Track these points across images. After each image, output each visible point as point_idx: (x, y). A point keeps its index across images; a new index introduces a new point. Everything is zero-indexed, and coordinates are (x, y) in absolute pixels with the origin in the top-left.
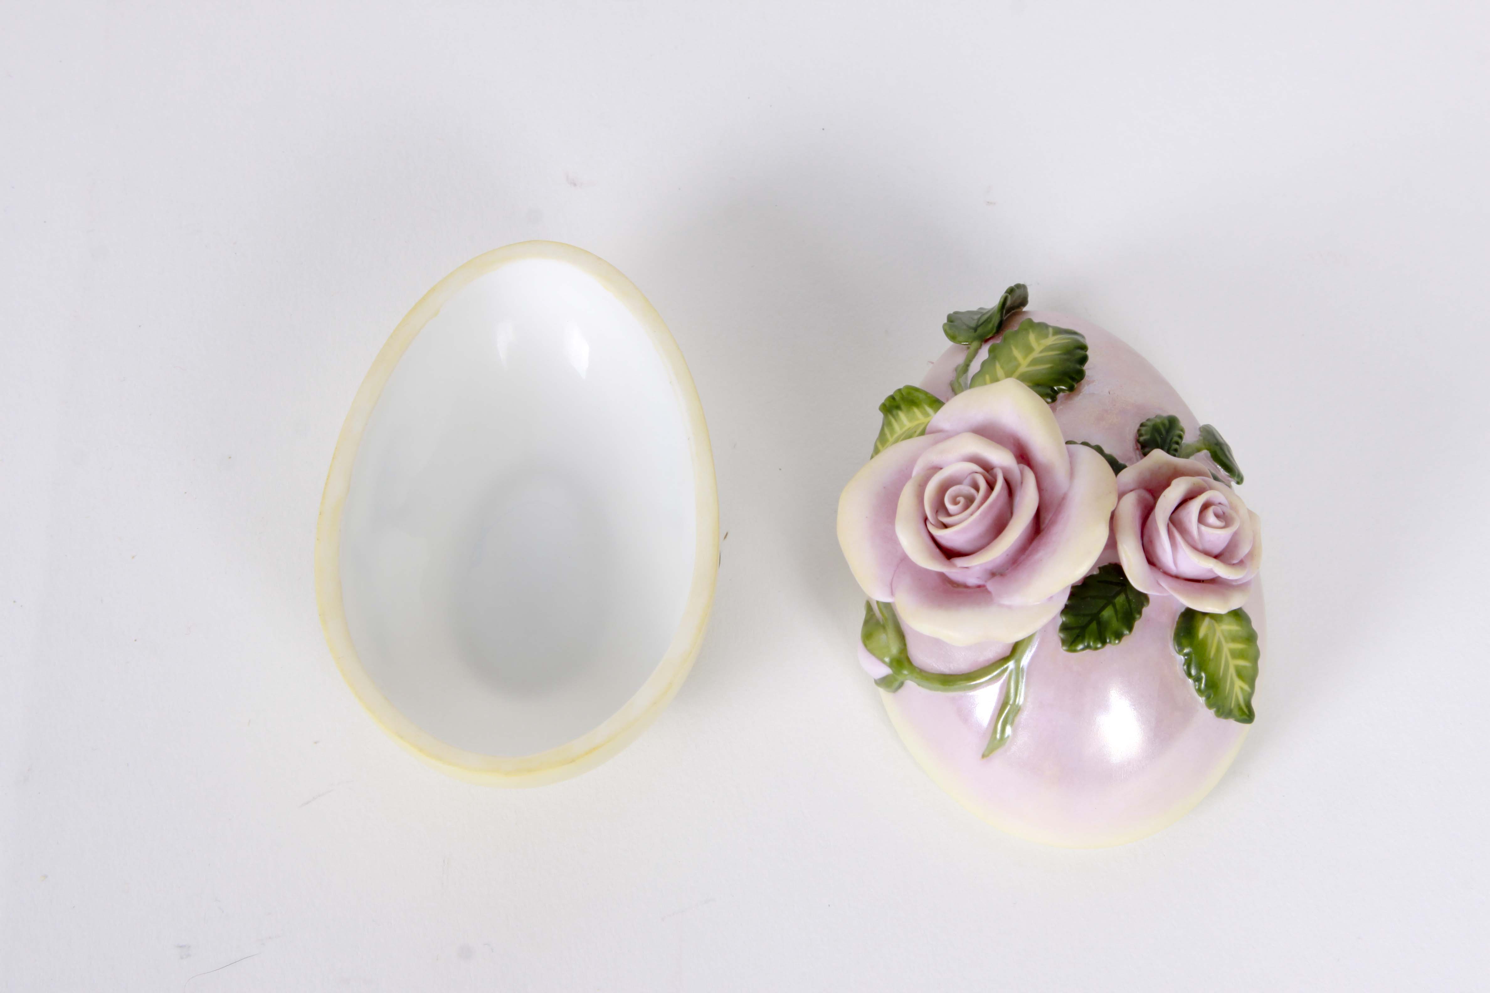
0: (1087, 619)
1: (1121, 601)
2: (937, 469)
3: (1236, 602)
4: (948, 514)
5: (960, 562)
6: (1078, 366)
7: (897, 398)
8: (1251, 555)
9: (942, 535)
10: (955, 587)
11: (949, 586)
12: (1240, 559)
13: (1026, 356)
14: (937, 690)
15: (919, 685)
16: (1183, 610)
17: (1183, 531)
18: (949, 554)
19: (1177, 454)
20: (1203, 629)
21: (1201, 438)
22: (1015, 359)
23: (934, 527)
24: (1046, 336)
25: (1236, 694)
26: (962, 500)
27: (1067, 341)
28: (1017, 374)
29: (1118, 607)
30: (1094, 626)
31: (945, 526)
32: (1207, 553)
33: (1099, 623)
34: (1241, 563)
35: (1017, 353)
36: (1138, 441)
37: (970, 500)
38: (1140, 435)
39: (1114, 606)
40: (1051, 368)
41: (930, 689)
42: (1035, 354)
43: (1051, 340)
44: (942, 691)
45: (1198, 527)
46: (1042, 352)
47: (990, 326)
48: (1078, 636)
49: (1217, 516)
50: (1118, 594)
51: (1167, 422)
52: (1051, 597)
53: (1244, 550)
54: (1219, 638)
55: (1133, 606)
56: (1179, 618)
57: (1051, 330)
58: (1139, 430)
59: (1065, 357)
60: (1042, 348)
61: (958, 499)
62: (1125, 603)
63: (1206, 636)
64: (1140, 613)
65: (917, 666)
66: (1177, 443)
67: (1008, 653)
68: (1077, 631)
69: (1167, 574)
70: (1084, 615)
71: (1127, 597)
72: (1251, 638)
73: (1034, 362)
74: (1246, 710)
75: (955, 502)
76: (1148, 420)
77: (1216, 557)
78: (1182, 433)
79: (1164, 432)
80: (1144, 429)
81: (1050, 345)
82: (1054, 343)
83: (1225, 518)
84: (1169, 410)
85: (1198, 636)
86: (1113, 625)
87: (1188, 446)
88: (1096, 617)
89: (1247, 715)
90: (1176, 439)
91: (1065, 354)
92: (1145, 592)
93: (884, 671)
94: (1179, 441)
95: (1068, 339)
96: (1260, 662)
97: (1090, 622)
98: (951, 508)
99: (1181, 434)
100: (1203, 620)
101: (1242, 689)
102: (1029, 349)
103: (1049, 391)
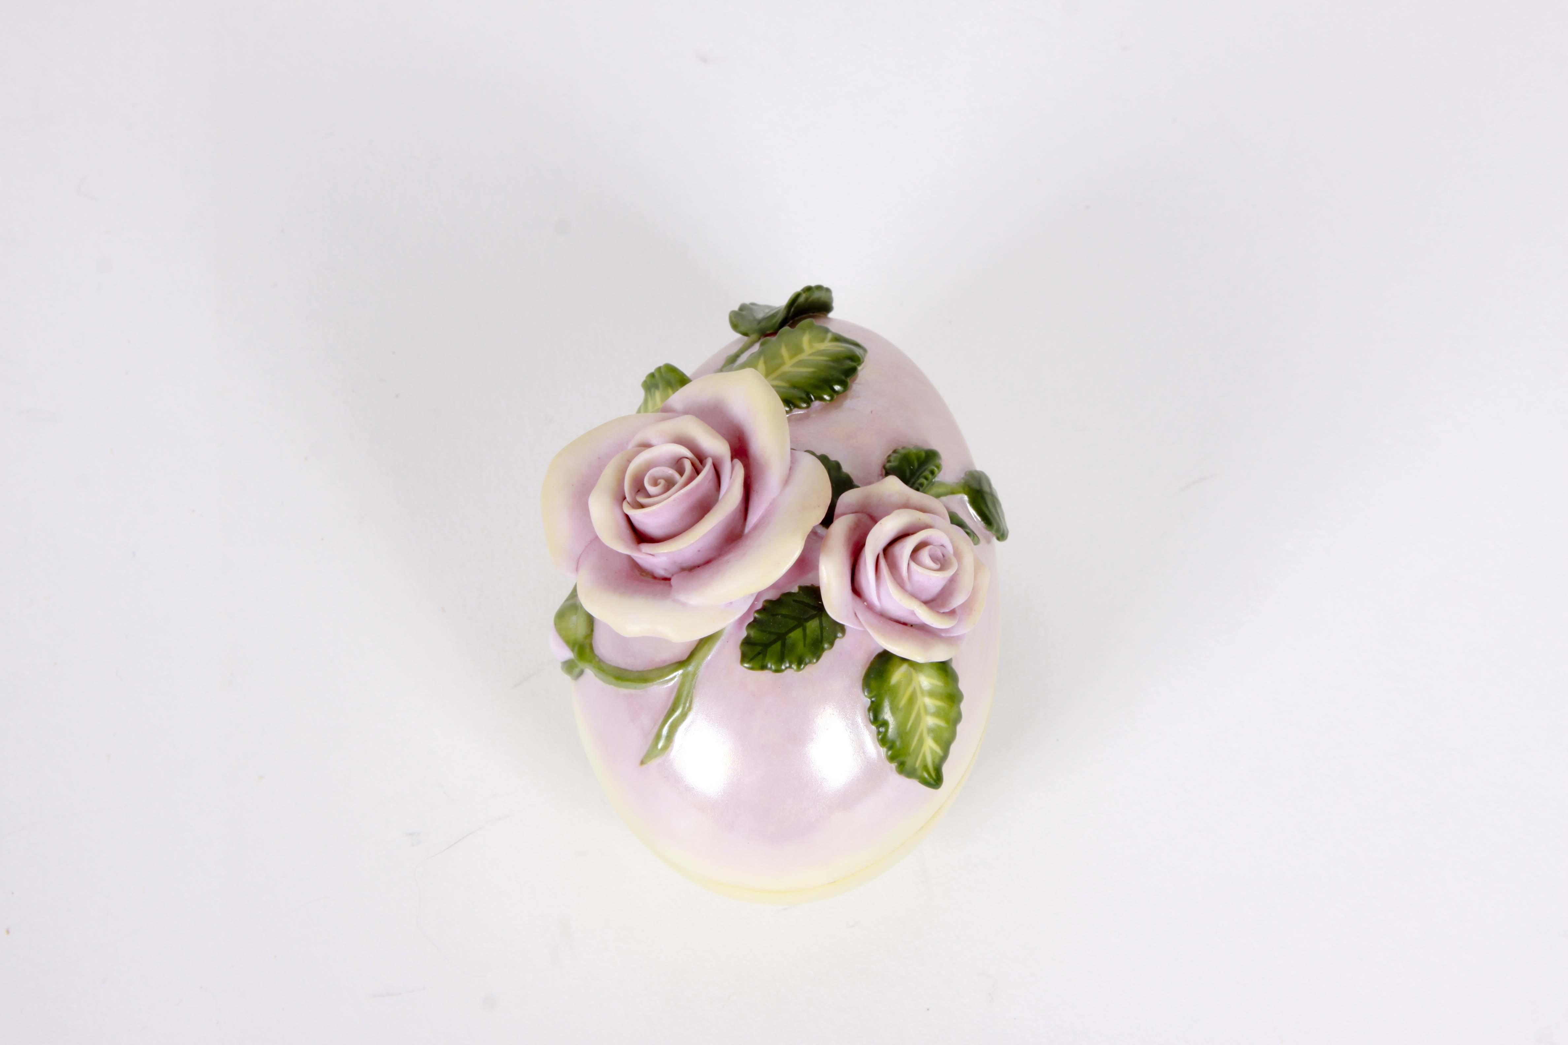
0: (773, 637)
1: (813, 626)
2: (647, 446)
3: (939, 654)
4: (649, 496)
5: (646, 548)
6: (843, 377)
7: (657, 375)
8: (967, 606)
9: (637, 516)
10: (643, 575)
11: (637, 573)
12: (951, 609)
13: (792, 356)
14: (610, 683)
15: (596, 676)
16: (880, 651)
17: (893, 567)
18: (641, 537)
19: (921, 489)
20: (897, 675)
21: (963, 481)
22: (782, 356)
23: (629, 505)
24: (823, 340)
25: (924, 755)
26: (662, 482)
27: (843, 349)
28: (778, 372)
29: (808, 631)
30: (777, 646)
31: (642, 506)
32: (914, 596)
33: (784, 645)
34: (952, 613)
35: (784, 352)
36: (884, 467)
37: (670, 484)
38: (889, 461)
39: (804, 630)
40: (814, 372)
41: (605, 681)
42: (803, 356)
43: (828, 346)
44: (616, 685)
45: (908, 564)
46: (811, 355)
47: (774, 321)
48: (759, 653)
49: (934, 558)
50: (812, 617)
51: (923, 455)
52: (731, 603)
53: (957, 601)
54: (915, 689)
55: (825, 634)
56: (875, 658)
57: (829, 336)
58: (889, 456)
59: (832, 364)
60: (813, 351)
61: (659, 481)
62: (817, 629)
63: (899, 683)
64: (832, 644)
65: (597, 655)
66: (926, 479)
67: (685, 657)
68: (759, 648)
69: (870, 607)
70: (770, 633)
71: (821, 623)
72: (953, 697)
73: (800, 363)
74: (933, 774)
75: (655, 483)
76: (903, 448)
77: (926, 603)
78: (936, 469)
79: (916, 464)
80: (895, 455)
81: (823, 350)
82: (827, 348)
83: (942, 563)
84: (934, 444)
85: (889, 683)
86: (799, 650)
87: (941, 484)
88: (781, 637)
89: (935, 780)
90: (927, 473)
91: (833, 361)
92: (841, 622)
93: (567, 654)
94: (930, 476)
95: (843, 347)
96: (960, 728)
97: (775, 641)
98: (651, 489)
99: (934, 469)
100: (900, 666)
101: (932, 751)
102: (799, 350)
103: (804, 396)
